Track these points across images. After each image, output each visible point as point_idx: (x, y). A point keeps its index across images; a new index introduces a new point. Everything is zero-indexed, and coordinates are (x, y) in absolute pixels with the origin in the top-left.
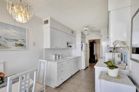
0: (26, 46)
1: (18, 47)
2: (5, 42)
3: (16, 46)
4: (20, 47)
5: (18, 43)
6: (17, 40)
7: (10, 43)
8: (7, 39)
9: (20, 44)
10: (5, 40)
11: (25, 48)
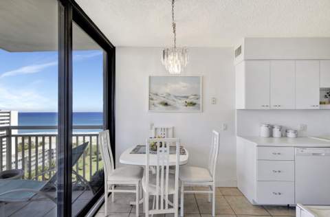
0: (199, 105)
1: (188, 107)
2: (174, 101)
3: (186, 106)
4: (191, 107)
5: (188, 101)
6: (187, 97)
7: (180, 101)
8: (176, 97)
9: (191, 103)
10: (174, 98)
11: (199, 108)
